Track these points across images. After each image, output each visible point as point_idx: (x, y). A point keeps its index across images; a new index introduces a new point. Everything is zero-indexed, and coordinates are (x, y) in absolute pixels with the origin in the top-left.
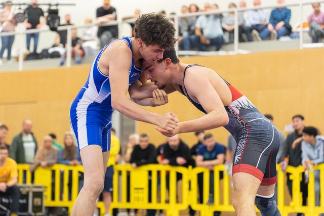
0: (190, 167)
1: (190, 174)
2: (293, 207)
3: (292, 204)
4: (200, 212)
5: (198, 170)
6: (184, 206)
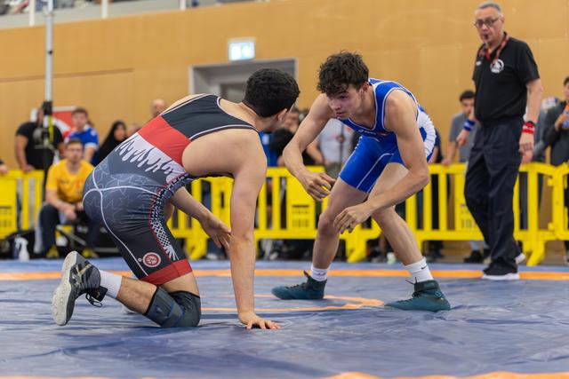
2: (553, 231)
3: (551, 226)
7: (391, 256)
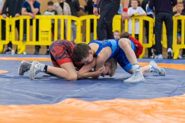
0: (11, 16)
1: (10, 21)
4: (17, 46)
5: (16, 19)
6: (6, 42)
7: (13, 51)
